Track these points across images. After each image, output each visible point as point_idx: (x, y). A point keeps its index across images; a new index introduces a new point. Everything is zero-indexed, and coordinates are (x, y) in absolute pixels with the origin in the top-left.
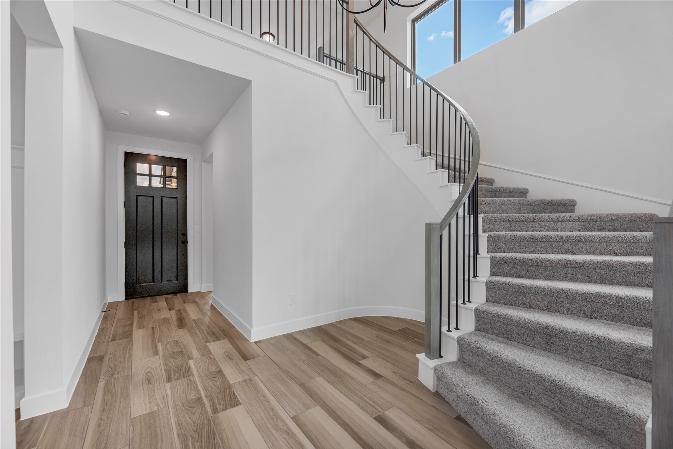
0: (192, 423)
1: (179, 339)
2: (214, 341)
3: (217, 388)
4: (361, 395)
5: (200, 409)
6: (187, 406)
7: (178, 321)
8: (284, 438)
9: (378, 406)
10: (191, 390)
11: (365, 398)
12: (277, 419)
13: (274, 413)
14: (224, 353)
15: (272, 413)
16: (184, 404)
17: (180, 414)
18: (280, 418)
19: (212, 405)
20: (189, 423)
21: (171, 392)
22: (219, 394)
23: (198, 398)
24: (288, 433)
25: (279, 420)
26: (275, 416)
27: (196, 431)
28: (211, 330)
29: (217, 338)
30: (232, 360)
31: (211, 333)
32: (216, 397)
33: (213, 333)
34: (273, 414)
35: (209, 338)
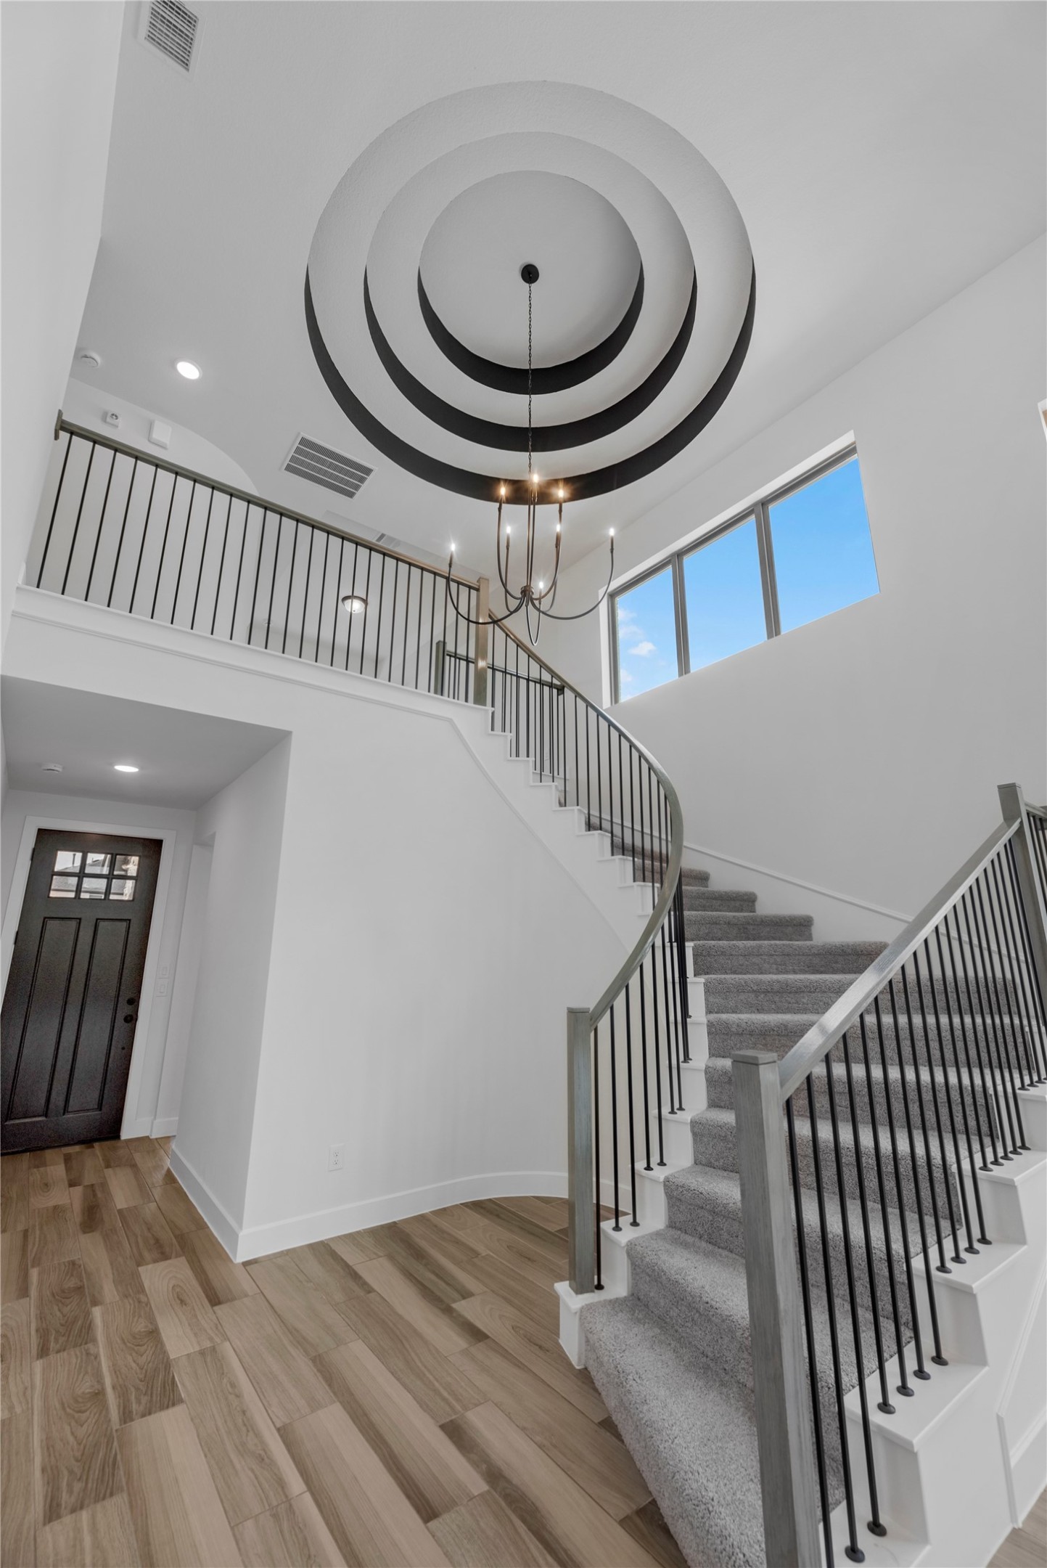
0: (75, 1443)
1: (80, 1257)
2: (155, 1261)
3: (140, 1368)
4: (431, 1377)
5: (97, 1415)
6: (70, 1408)
7: (84, 1214)
8: (252, 1470)
9: (458, 1400)
10: (84, 1376)
11: (436, 1384)
12: (248, 1431)
13: (245, 1419)
14: (170, 1289)
15: (240, 1420)
16: (66, 1405)
17: (53, 1426)
18: (253, 1430)
19: (122, 1405)
20: (68, 1443)
21: (43, 1379)
22: (141, 1381)
23: (97, 1391)
24: (263, 1460)
25: (251, 1434)
26: (245, 1425)
27: (80, 1458)
28: (153, 1235)
29: (163, 1253)
30: (185, 1305)
31: (152, 1242)
32: (135, 1387)
33: (157, 1241)
34: (243, 1421)
35: (146, 1254)
